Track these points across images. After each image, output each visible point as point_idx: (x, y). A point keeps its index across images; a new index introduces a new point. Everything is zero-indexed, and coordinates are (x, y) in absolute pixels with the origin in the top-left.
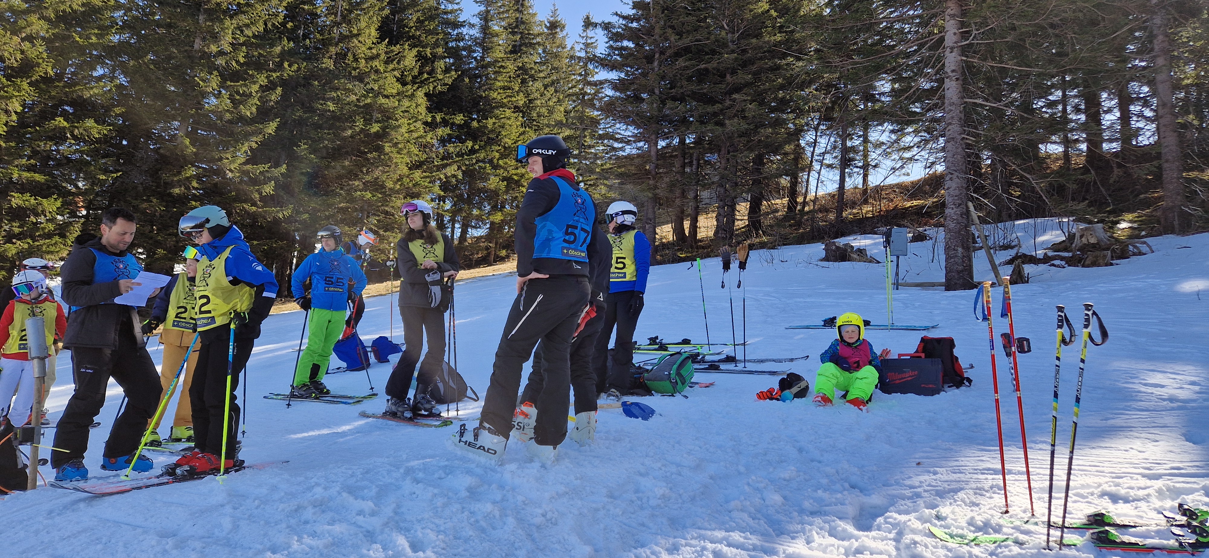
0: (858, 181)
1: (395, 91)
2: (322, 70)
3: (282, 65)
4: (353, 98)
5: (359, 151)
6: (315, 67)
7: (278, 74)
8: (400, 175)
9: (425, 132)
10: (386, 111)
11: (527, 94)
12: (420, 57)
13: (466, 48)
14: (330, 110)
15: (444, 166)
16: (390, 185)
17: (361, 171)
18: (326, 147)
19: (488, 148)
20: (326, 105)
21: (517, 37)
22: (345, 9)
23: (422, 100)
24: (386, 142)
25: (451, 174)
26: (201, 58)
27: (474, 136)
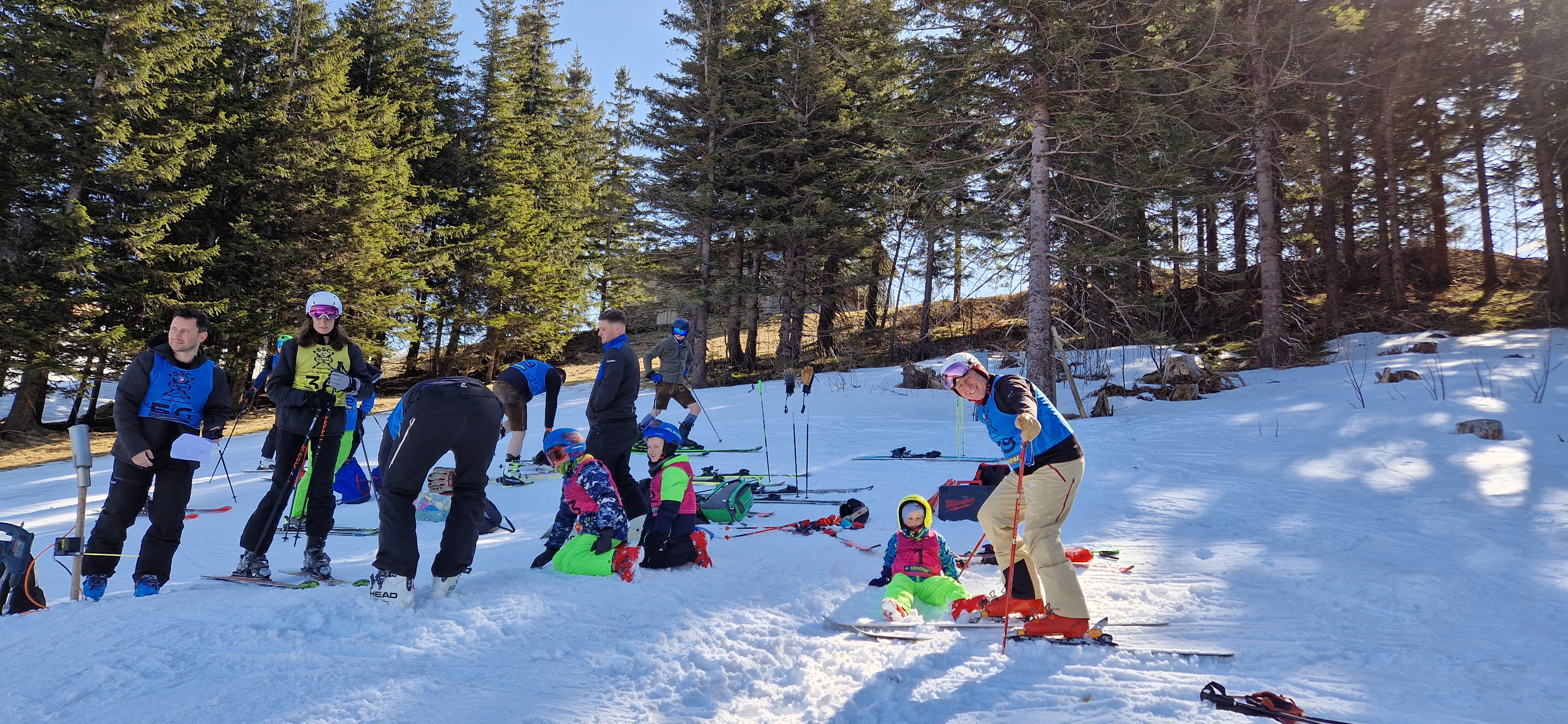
0: (948, 291)
1: (368, 156)
2: (271, 123)
3: (217, 114)
4: (311, 161)
5: (316, 229)
6: (262, 119)
7: (211, 127)
8: (372, 264)
9: (407, 210)
10: (356, 179)
11: (543, 166)
12: (403, 112)
13: (462, 102)
14: (280, 177)
15: (431, 255)
16: (359, 276)
17: (320, 257)
18: (272, 224)
19: (489, 233)
20: (276, 170)
21: (532, 94)
22: (305, 46)
23: (404, 168)
24: (355, 221)
25: (441, 265)
26: (104, 101)
27: (471, 216)
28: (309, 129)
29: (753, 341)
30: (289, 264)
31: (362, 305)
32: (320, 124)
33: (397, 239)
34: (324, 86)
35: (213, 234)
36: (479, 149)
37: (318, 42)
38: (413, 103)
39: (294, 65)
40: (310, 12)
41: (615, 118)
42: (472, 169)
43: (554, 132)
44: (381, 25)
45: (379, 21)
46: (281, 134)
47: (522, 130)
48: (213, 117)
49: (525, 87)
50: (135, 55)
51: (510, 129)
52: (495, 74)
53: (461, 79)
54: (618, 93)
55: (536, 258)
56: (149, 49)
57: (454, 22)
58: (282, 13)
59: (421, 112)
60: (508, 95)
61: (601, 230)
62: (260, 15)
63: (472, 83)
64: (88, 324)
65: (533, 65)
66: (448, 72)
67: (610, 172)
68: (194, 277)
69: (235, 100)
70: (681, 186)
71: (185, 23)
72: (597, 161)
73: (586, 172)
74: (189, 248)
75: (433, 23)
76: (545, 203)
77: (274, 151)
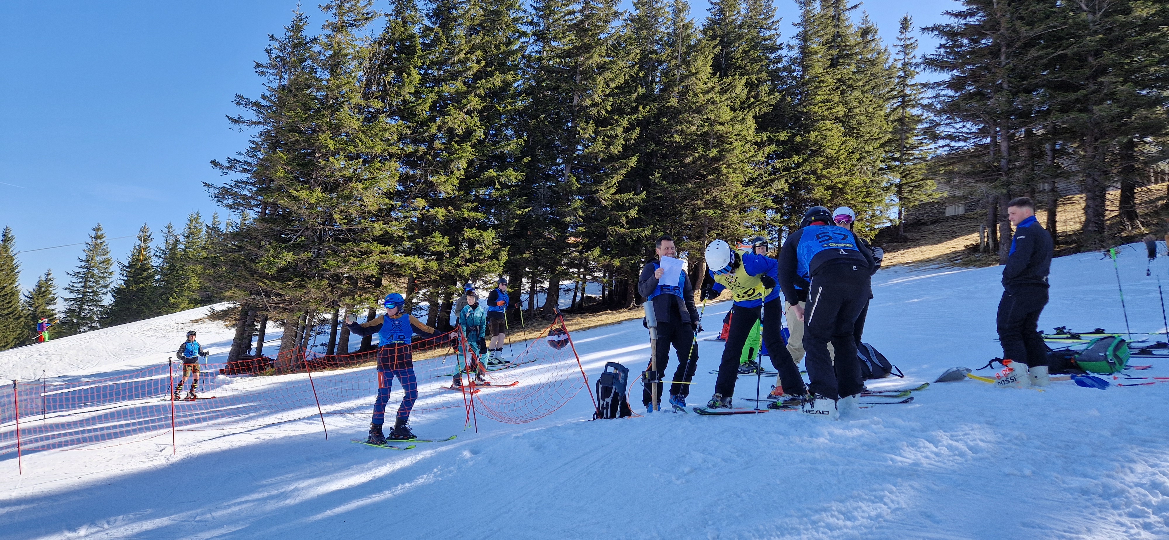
1: (728, 118)
2: (668, 108)
3: (638, 108)
4: (693, 128)
5: (699, 174)
6: (663, 106)
7: (636, 116)
8: (736, 192)
9: (755, 151)
10: (721, 136)
11: (846, 104)
12: (747, 84)
13: (785, 69)
14: (676, 142)
15: (772, 181)
16: (728, 201)
17: (702, 191)
18: (672, 173)
19: (811, 160)
20: (673, 137)
21: (835, 52)
22: (684, 53)
23: (751, 122)
24: (722, 164)
25: (780, 188)
26: (579, 111)
27: (798, 150)
28: (691, 107)
29: (1052, 220)
30: (684, 198)
31: (731, 221)
32: (697, 102)
33: (750, 173)
34: (698, 76)
35: (639, 185)
36: (800, 100)
37: (692, 48)
38: (754, 76)
39: (678, 66)
40: (686, 29)
41: (902, 56)
42: (795, 116)
43: (854, 77)
44: (729, 27)
45: (727, 24)
46: (674, 114)
47: (830, 80)
48: (635, 110)
49: (830, 48)
50: (594, 80)
51: (822, 81)
52: (808, 43)
54: (903, 36)
55: (846, 175)
56: (600, 74)
57: (776, 13)
58: (669, 34)
59: (759, 82)
60: (819, 56)
61: (894, 145)
62: (657, 38)
63: (792, 53)
64: (581, 247)
65: (836, 30)
66: (774, 49)
67: (900, 99)
68: (633, 213)
69: (647, 97)
70: (978, 98)
71: (617, 54)
72: (888, 93)
73: (881, 102)
74: (629, 195)
75: (762, 17)
76: (850, 131)
77: (672, 125)
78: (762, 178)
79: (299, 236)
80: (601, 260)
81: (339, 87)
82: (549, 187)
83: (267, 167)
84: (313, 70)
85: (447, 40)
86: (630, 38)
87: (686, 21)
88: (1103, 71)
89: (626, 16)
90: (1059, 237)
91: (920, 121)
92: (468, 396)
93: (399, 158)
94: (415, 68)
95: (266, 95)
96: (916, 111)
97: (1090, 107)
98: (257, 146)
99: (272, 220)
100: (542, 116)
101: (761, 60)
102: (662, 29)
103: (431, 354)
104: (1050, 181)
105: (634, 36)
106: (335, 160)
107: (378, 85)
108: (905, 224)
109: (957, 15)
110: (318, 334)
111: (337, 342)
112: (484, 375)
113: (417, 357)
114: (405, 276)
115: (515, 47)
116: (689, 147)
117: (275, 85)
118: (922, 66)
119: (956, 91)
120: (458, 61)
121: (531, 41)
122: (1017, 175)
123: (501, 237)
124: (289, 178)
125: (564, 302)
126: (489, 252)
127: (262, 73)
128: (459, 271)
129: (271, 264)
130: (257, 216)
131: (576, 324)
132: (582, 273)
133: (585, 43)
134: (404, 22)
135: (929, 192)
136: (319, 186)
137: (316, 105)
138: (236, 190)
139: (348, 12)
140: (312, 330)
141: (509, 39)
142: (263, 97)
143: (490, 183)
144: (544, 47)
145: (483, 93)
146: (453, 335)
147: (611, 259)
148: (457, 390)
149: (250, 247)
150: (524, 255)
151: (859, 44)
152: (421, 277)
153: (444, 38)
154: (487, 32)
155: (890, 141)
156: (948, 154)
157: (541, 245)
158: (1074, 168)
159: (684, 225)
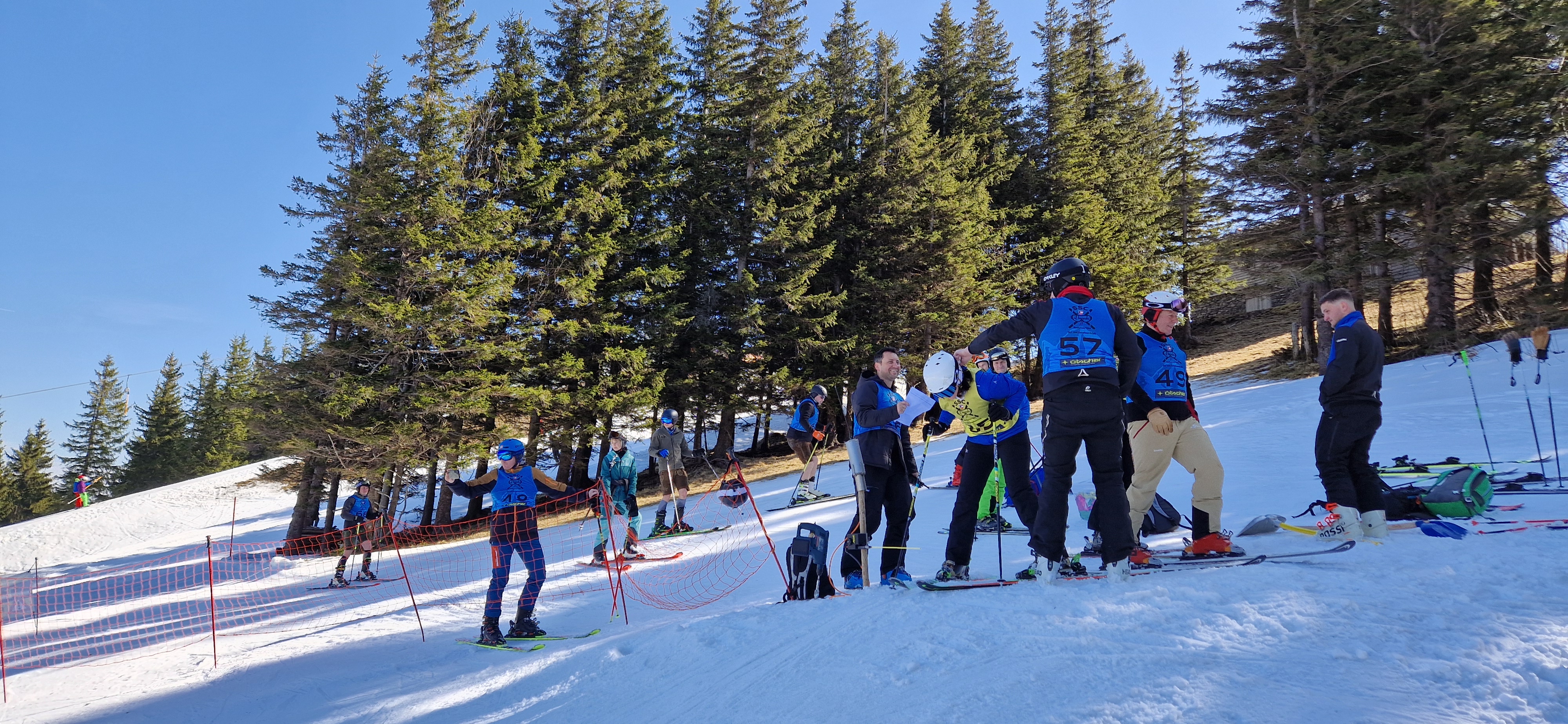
1: (953, 190)
3: (833, 180)
4: (908, 205)
5: (917, 265)
6: (866, 177)
7: (830, 191)
8: (967, 288)
9: (991, 233)
10: (945, 214)
11: (1108, 167)
12: (978, 145)
13: (1026, 123)
14: (885, 223)
15: (1015, 272)
16: (957, 301)
17: (922, 288)
18: (882, 266)
19: (1065, 243)
20: (881, 218)
21: (1092, 99)
22: (892, 106)
23: (984, 195)
24: (948, 251)
25: (1025, 281)
26: (755, 187)
27: (1047, 229)
28: (903, 177)
29: (1385, 315)
30: (899, 298)
31: (961, 327)
32: (912, 170)
33: (985, 262)
34: (911, 136)
35: (838, 282)
36: (1047, 164)
37: (902, 99)
38: (985, 134)
39: (885, 124)
40: (894, 74)
41: (1178, 103)
42: (1042, 185)
43: (1117, 132)
44: (950, 70)
45: (948, 67)
46: (882, 187)
47: (1085, 136)
49: (1084, 94)
50: (773, 144)
51: (1075, 138)
52: (1055, 89)
53: (1023, 102)
55: (1112, 260)
56: (781, 137)
57: (1011, 50)
58: (871, 82)
59: (992, 141)
60: (1069, 106)
61: (1174, 220)
62: (856, 88)
63: (1034, 103)
64: (762, 368)
65: (1090, 71)
66: (1010, 98)
67: (1179, 160)
68: (831, 320)
69: (844, 165)
70: (1281, 155)
71: (803, 109)
72: (1162, 151)
73: (1154, 164)
74: (825, 296)
75: (993, 56)
76: (1115, 204)
77: (879, 202)
78: (1001, 268)
79: (381, 365)
80: (790, 383)
81: (432, 164)
82: (718, 288)
83: (337, 273)
84: (396, 142)
85: (576, 98)
86: (820, 88)
87: (893, 64)
88: (1442, 116)
89: (813, 59)
90: (1396, 336)
91: (1207, 188)
92: (614, 574)
93: (515, 256)
94: (533, 135)
95: (333, 176)
96: (1201, 175)
97: (1427, 164)
98: (323, 245)
99: (345, 344)
100: (706, 195)
101: (994, 113)
102: (862, 75)
103: (563, 518)
104: (1380, 262)
105: (826, 85)
106: (428, 262)
107: (485, 159)
108: (1192, 325)
109: (1248, 48)
110: (410, 496)
111: (435, 507)
112: (636, 545)
113: (544, 523)
114: (526, 414)
115: (667, 104)
116: (903, 230)
117: (346, 163)
118: (1206, 116)
119: (1252, 148)
120: (592, 125)
121: (689, 95)
122: (1337, 255)
123: (655, 357)
124: (366, 286)
125: (742, 441)
126: (640, 378)
127: (329, 148)
128: (600, 404)
129: (343, 404)
130: (323, 340)
131: (759, 471)
132: (765, 402)
133: (760, 96)
134: (518, 76)
135: (1223, 281)
136: (407, 296)
137: (402, 188)
138: (295, 305)
139: (442, 64)
140: (401, 490)
141: (659, 93)
142: (330, 179)
143: (638, 285)
144: (705, 103)
145: (625, 166)
146: (592, 493)
147: (804, 382)
148: (600, 566)
149: (315, 382)
150: (687, 381)
151: (1122, 88)
152: (548, 415)
153: (571, 95)
154: (629, 84)
155: (1168, 215)
156: (1245, 230)
157: (708, 366)
158: (1412, 244)
159: (899, 334)
